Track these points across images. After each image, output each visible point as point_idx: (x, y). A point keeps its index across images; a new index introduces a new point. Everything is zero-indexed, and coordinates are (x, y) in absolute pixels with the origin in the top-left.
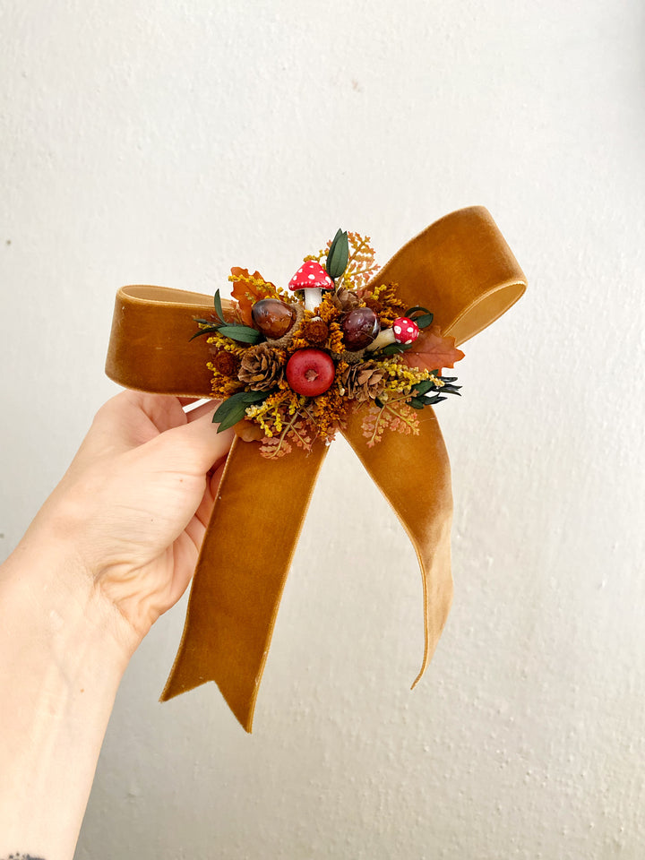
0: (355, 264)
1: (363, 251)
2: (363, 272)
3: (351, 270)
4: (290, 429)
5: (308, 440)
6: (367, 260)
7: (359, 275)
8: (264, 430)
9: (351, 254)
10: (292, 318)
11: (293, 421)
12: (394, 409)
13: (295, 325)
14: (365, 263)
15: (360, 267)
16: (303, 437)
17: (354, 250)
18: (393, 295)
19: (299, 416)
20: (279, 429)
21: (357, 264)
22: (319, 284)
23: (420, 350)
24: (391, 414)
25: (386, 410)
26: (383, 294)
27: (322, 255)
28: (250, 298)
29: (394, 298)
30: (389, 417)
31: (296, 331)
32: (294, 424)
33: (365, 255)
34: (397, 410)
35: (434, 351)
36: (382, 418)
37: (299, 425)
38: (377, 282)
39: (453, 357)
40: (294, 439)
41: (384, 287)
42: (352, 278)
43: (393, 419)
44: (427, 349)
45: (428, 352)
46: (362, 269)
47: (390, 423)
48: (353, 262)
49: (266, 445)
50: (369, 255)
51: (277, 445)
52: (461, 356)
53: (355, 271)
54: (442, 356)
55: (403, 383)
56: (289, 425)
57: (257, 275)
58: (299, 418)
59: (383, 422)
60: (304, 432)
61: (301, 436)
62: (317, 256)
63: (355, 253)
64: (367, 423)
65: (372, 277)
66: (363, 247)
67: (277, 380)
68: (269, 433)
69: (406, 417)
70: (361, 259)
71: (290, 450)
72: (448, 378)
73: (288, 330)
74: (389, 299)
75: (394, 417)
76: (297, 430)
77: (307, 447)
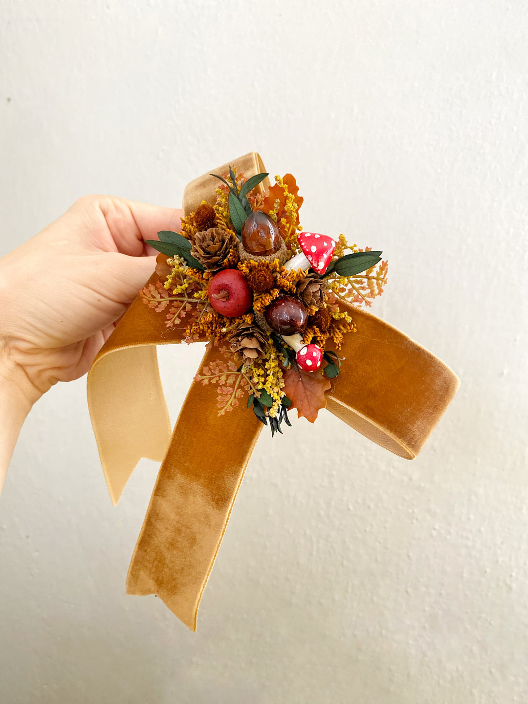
0: (364, 282)
1: (378, 284)
2: (359, 294)
3: (357, 282)
4: (182, 302)
5: (177, 322)
6: (372, 292)
7: (354, 291)
8: (167, 280)
9: (371, 275)
10: (266, 251)
11: (191, 300)
12: (240, 382)
13: (261, 258)
14: (368, 291)
15: (363, 288)
16: (179, 316)
17: (375, 276)
18: (345, 331)
19: (196, 303)
20: (175, 292)
21: (365, 285)
22: (310, 259)
23: (304, 380)
24: (234, 383)
25: (237, 376)
26: (342, 321)
27: (352, 248)
28: (276, 205)
29: (343, 334)
30: (230, 381)
31: (254, 261)
32: (189, 303)
33: (376, 288)
34: (240, 387)
35: (308, 393)
36: (228, 376)
37: (189, 307)
38: (352, 312)
39: (308, 413)
40: (172, 310)
41: (349, 319)
42: (349, 286)
43: (230, 386)
44: (308, 387)
45: (305, 388)
46: (362, 292)
47: (225, 385)
48: (365, 280)
49: (157, 289)
50: (377, 291)
51: (162, 297)
52: (312, 419)
53: (357, 286)
54: (306, 402)
55: (262, 380)
56: (186, 299)
57: (299, 201)
58: (194, 305)
59: (223, 378)
60: (183, 314)
61: (180, 313)
62: (348, 245)
63: (374, 278)
64: (217, 365)
65: (355, 305)
66: (380, 282)
67: (209, 268)
68: (167, 285)
69: (235, 397)
70: (370, 285)
71: (158, 310)
72: (287, 418)
73: (254, 254)
74: (339, 329)
75: (233, 386)
76: (184, 308)
77: (169, 324)
